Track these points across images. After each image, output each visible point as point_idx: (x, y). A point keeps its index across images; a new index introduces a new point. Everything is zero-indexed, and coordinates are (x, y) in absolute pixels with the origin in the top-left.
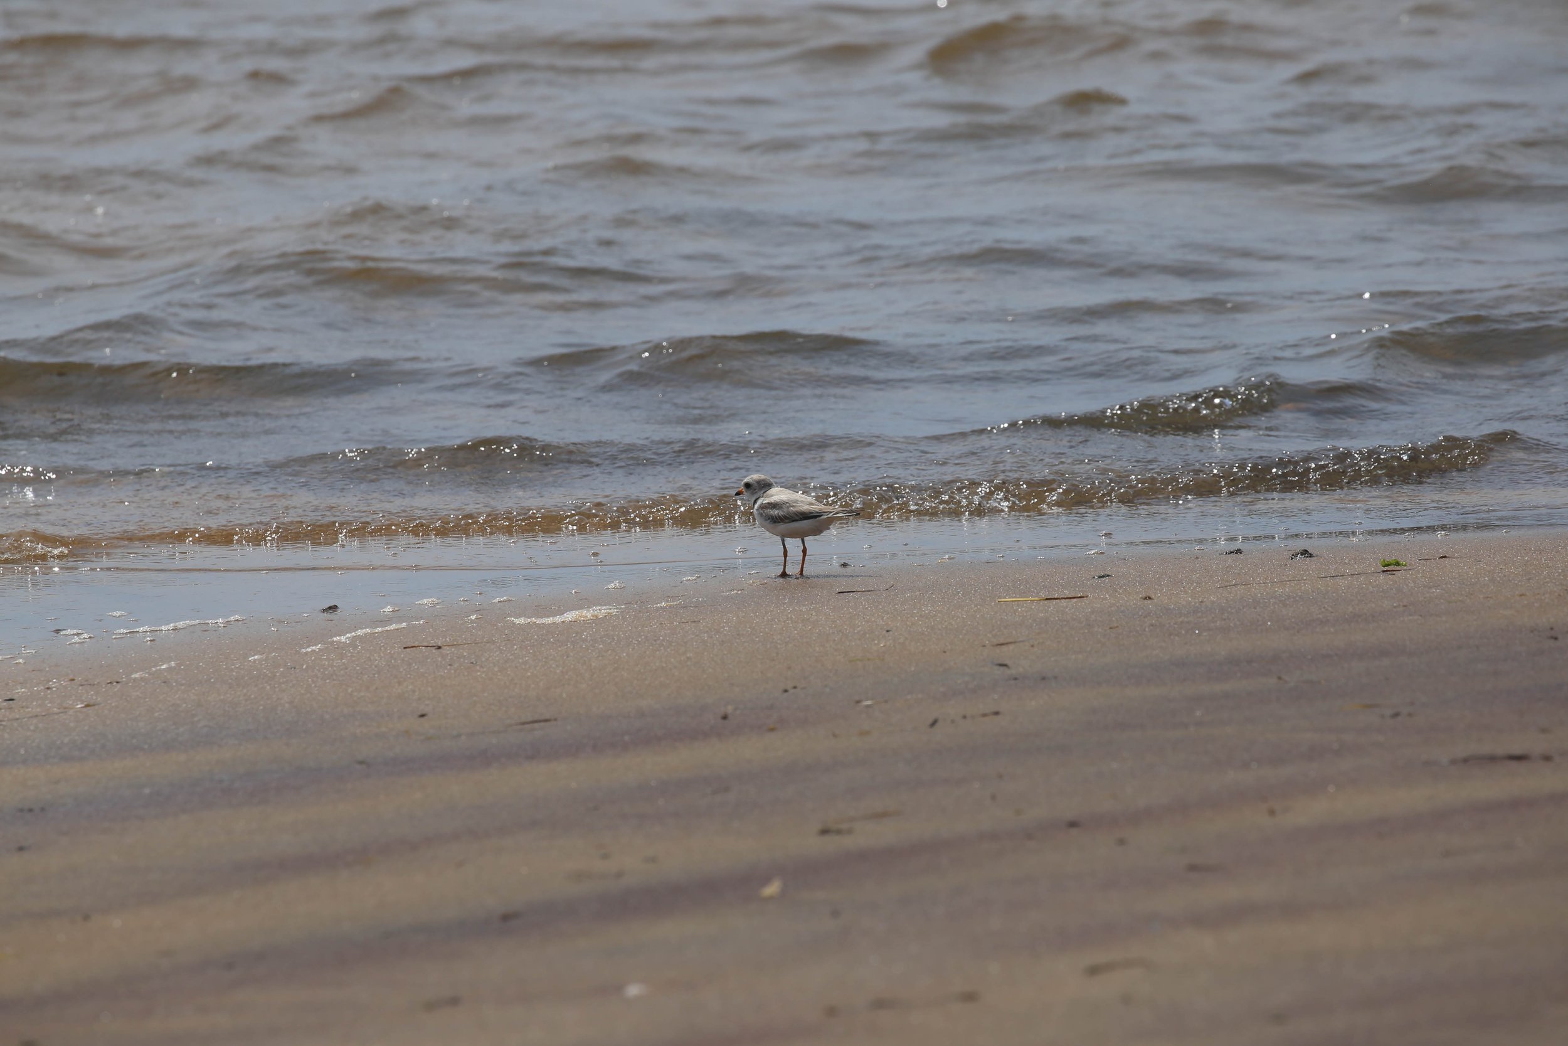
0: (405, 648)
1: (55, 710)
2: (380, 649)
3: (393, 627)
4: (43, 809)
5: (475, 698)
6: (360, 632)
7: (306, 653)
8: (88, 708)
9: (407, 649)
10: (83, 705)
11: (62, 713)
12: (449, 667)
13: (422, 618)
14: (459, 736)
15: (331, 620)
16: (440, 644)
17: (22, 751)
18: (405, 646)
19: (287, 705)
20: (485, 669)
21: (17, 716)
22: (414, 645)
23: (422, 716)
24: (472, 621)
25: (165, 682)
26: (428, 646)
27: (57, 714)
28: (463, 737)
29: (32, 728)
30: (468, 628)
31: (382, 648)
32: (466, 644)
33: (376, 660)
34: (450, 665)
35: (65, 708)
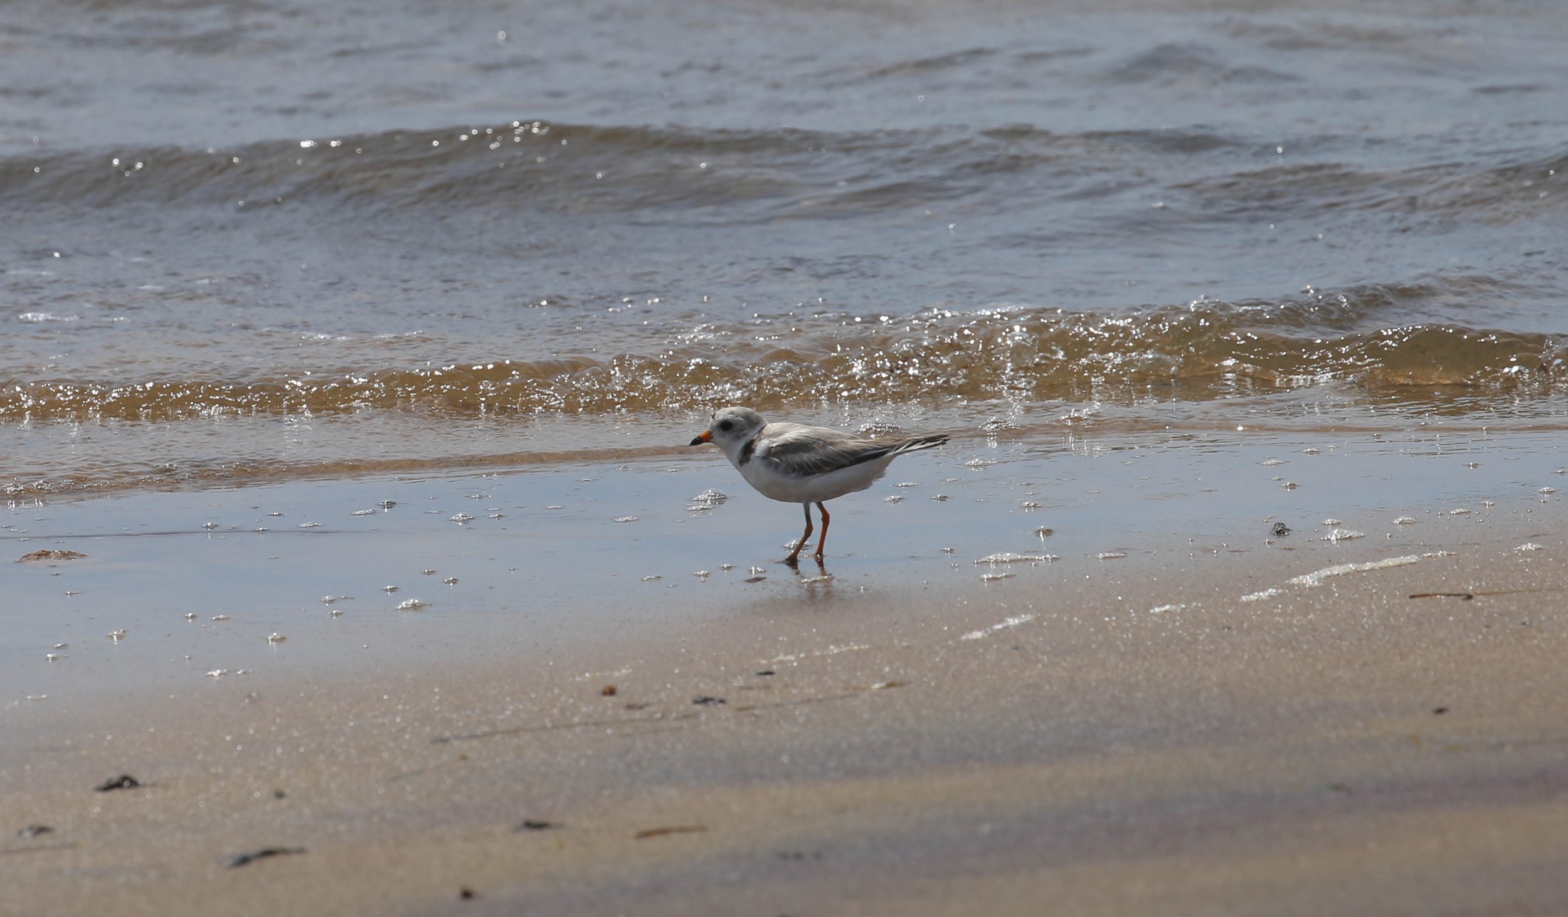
0: (1412, 597)
1: (839, 692)
2: (1372, 598)
3: (1389, 562)
4: (818, 856)
5: (1529, 683)
6: (1337, 570)
7: (1248, 604)
8: (893, 690)
9: (1417, 600)
10: (883, 684)
11: (849, 696)
12: (1485, 630)
13: (1440, 547)
14: (1501, 745)
15: (1290, 549)
16: (1471, 593)
17: (785, 759)
18: (1412, 594)
19: (1216, 690)
20: (1545, 635)
21: (778, 701)
22: (1426, 592)
23: (1440, 711)
24: (1526, 554)
25: (1017, 648)
26: (1449, 595)
27: (842, 698)
28: (1508, 749)
29: (801, 720)
30: (1517, 565)
31: (1374, 597)
32: (1513, 592)
33: (1364, 616)
34: (1487, 627)
35: (855, 689)
